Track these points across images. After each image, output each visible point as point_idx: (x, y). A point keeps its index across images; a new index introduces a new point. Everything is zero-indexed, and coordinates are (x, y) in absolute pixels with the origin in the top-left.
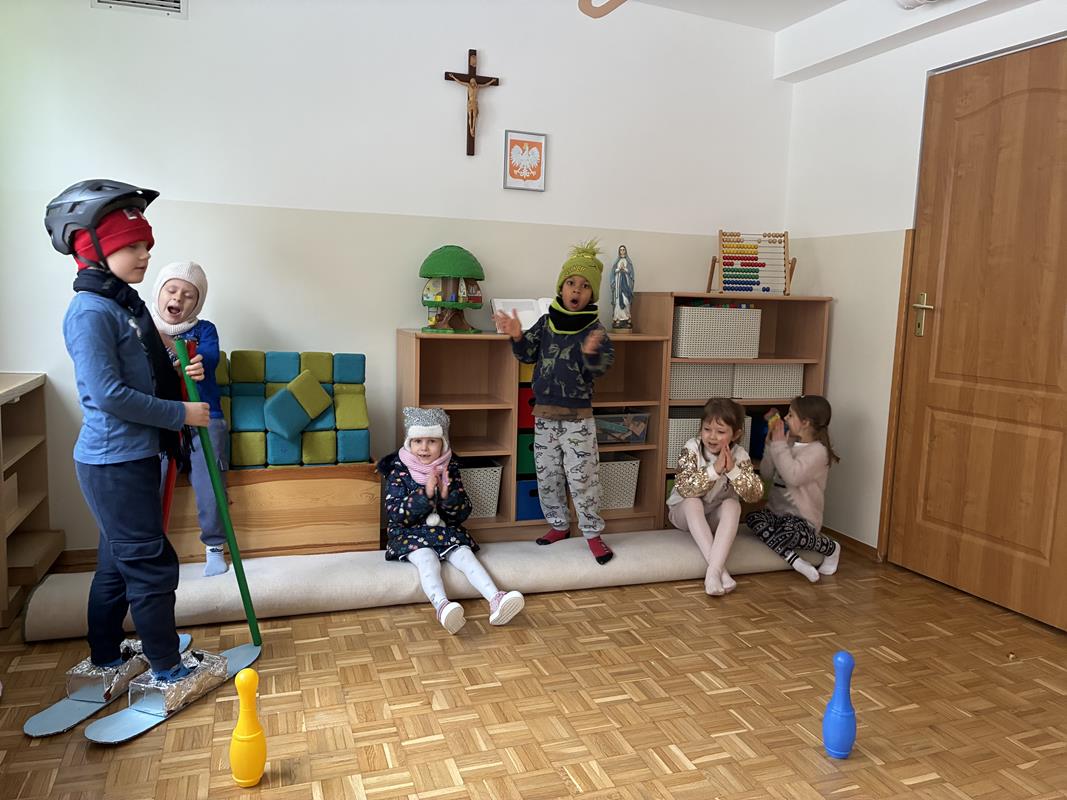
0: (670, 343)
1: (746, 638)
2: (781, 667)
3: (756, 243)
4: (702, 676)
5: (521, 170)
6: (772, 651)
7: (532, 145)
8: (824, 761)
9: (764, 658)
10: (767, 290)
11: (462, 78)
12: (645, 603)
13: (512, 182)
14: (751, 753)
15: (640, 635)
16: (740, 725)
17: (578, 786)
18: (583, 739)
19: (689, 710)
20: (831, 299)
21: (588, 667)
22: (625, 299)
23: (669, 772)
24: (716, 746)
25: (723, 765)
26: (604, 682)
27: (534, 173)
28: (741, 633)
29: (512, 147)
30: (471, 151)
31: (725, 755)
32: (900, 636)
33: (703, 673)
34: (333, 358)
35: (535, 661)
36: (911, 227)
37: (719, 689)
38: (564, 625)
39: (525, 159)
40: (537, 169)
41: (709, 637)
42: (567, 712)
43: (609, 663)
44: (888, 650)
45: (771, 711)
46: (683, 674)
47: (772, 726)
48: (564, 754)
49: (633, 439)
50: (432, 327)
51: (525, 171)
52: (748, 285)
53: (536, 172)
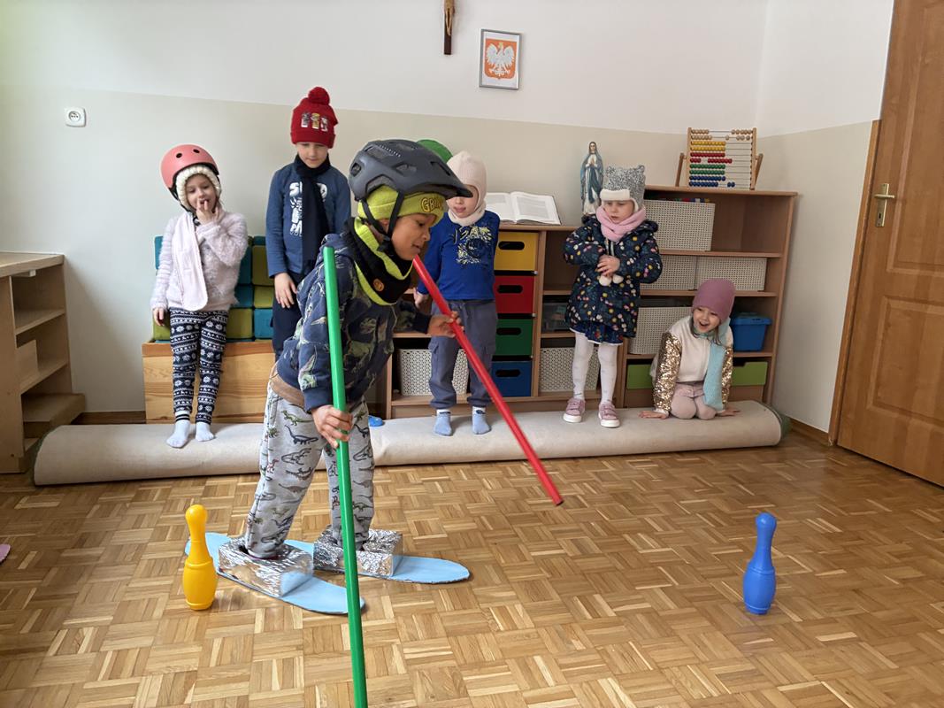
1: (687, 506)
2: (716, 533)
3: (724, 140)
4: (639, 537)
5: (496, 69)
6: (710, 519)
7: (507, 44)
8: (742, 615)
9: (701, 524)
10: (733, 185)
12: (596, 473)
13: (487, 81)
14: (671, 605)
15: (586, 500)
16: (666, 580)
17: (500, 625)
18: (513, 585)
19: (619, 566)
20: (796, 195)
21: (532, 525)
22: (594, 193)
23: (589, 617)
24: (639, 597)
25: (642, 613)
26: (543, 538)
27: (508, 72)
28: (682, 502)
29: (487, 46)
30: (448, 50)
31: (646, 605)
32: (839, 510)
33: (639, 534)
35: (483, 517)
37: (651, 548)
38: (515, 488)
39: (500, 59)
40: (512, 68)
41: (652, 505)
42: (503, 561)
43: (552, 522)
44: (824, 522)
45: (699, 569)
46: (620, 535)
47: (698, 583)
48: (492, 598)
51: (500, 70)
52: (714, 181)
53: (510, 71)
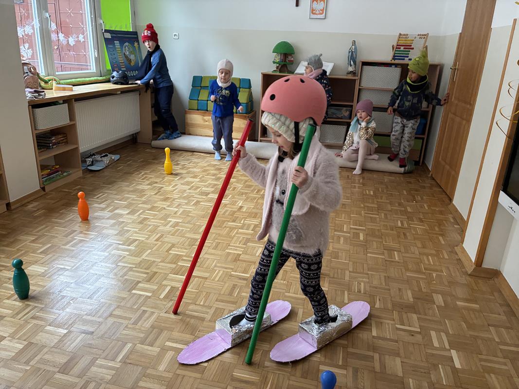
0: (359, 80)
3: (413, 39)
5: (316, 11)
13: (312, 16)
22: (352, 62)
27: (321, 12)
29: (313, 2)
34: (240, 79)
36: (461, 32)
39: (320, 6)
40: (322, 10)
49: (344, 117)
50: (274, 71)
51: (318, 11)
52: (404, 58)
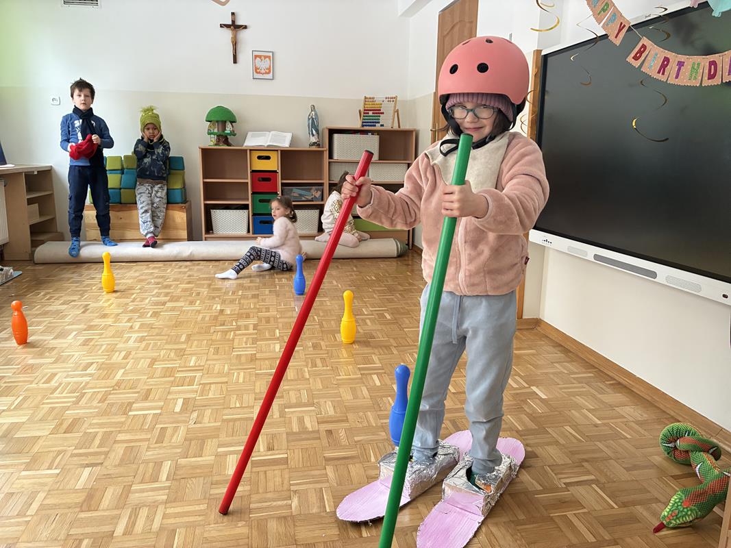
0: (328, 152)
7: (265, 57)
10: (382, 125)
11: (228, 26)
13: (257, 76)
20: (415, 130)
22: (314, 132)
24: (258, 291)
27: (267, 71)
29: (255, 58)
39: (263, 65)
40: (269, 69)
49: (315, 199)
52: (374, 123)
53: (268, 71)
